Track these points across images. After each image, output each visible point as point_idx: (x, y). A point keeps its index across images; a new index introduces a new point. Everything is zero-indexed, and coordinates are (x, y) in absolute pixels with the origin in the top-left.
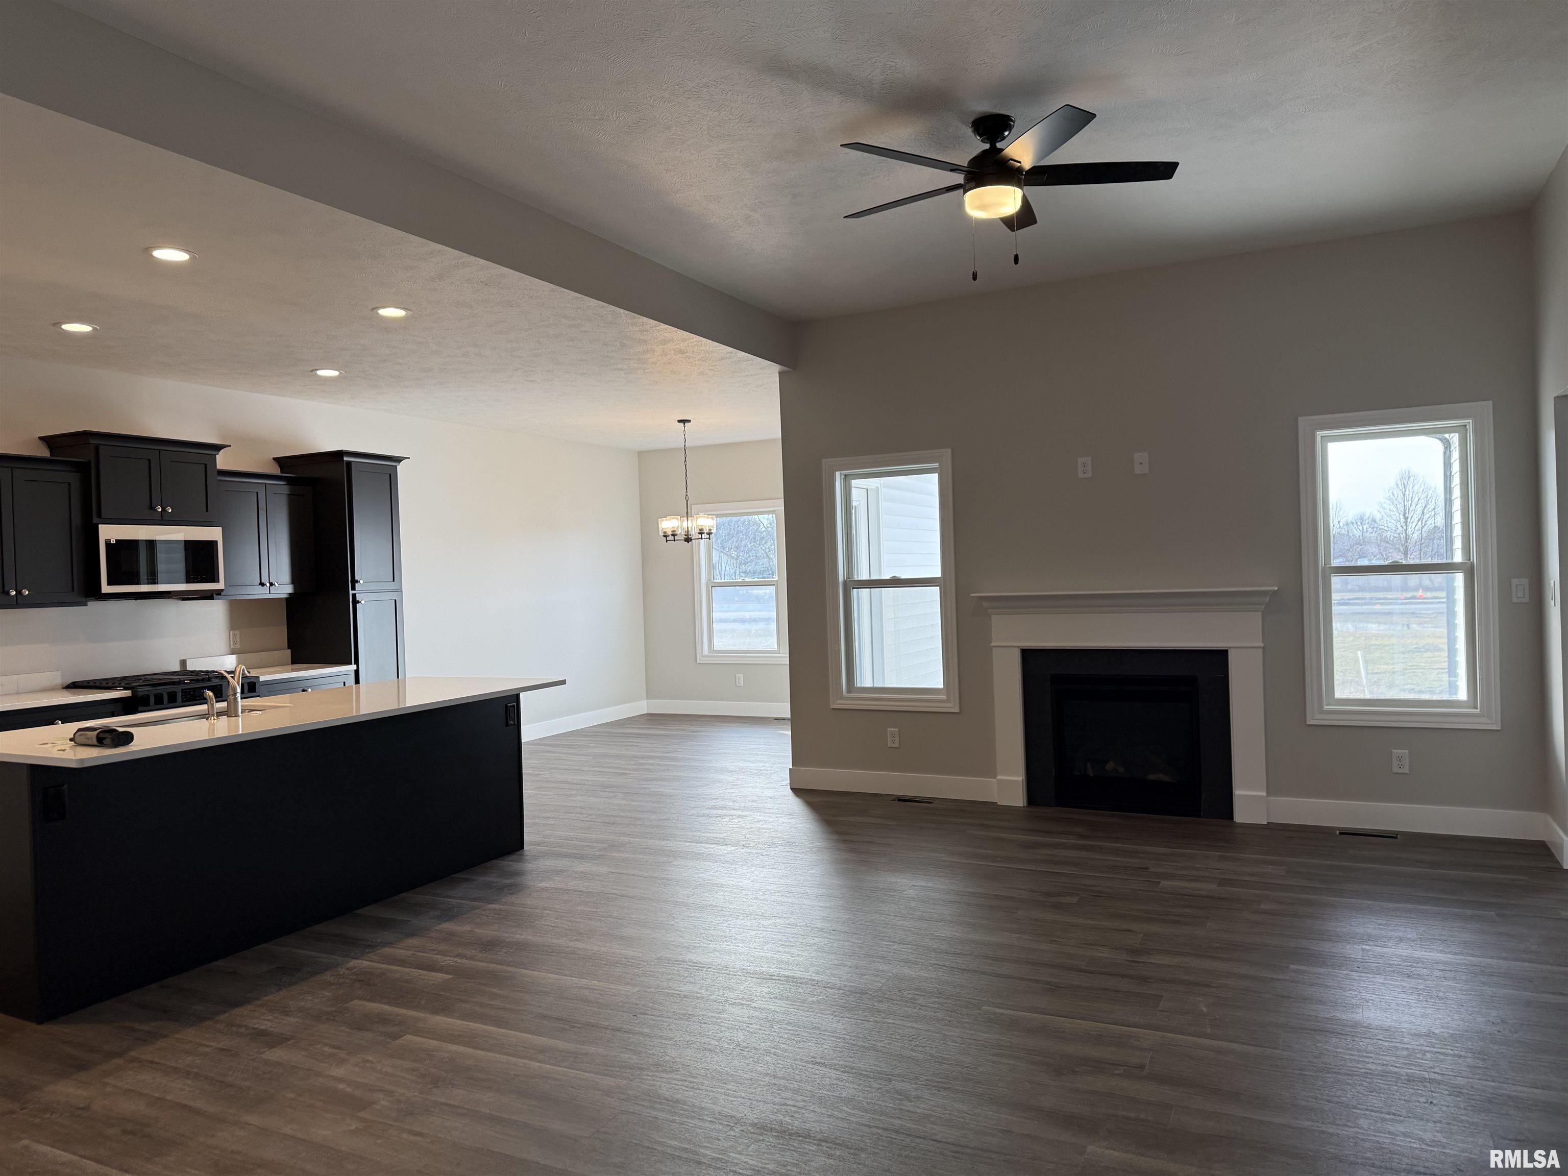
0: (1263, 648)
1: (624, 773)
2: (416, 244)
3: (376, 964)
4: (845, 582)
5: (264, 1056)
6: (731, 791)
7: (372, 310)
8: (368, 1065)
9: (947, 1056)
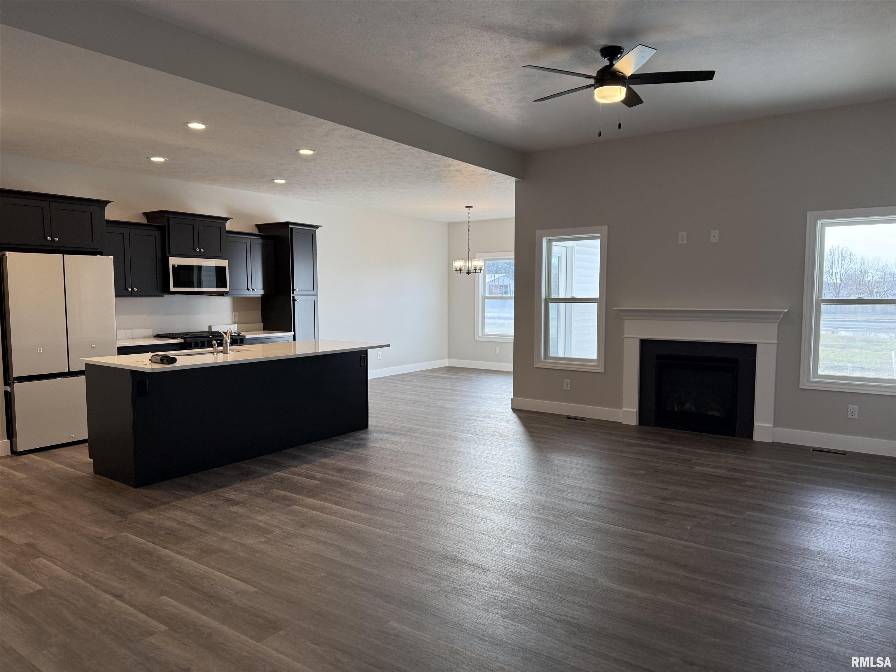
0: (777, 344)
1: (426, 396)
2: (311, 119)
3: (287, 475)
4: (546, 299)
5: (229, 509)
6: (480, 408)
7: (296, 150)
8: (274, 516)
9: (545, 536)
